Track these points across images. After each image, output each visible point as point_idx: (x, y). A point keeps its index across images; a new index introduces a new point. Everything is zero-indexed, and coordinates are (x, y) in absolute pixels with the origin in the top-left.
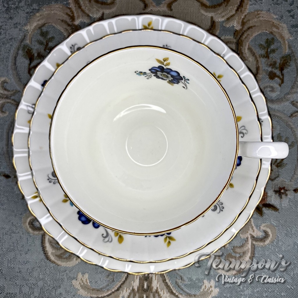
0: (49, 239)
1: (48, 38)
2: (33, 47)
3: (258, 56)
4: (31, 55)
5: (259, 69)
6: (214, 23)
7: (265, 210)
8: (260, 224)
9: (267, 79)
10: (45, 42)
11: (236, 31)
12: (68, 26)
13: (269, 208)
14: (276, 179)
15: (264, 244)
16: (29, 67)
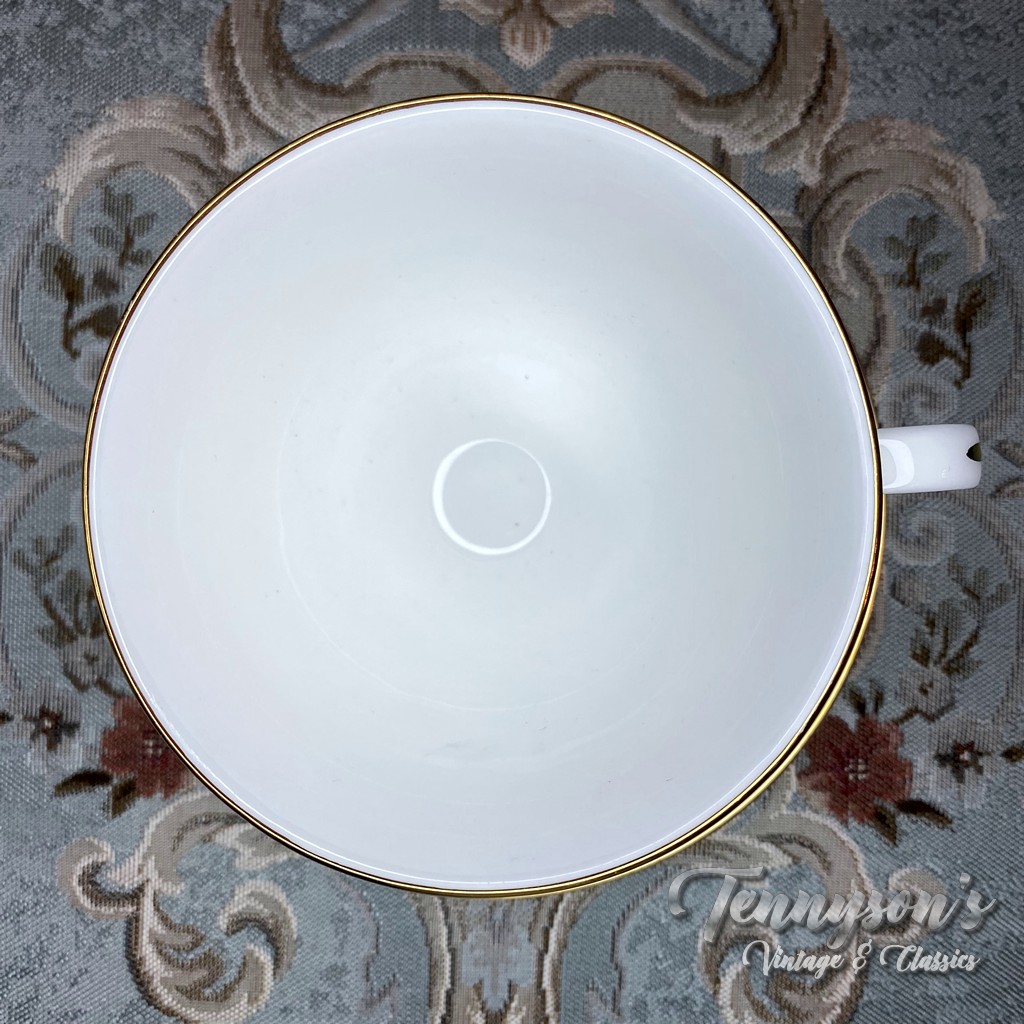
0: (150, 930)
1: (132, 219)
2: (79, 253)
3: (880, 281)
4: (74, 280)
5: (884, 328)
6: (723, 161)
7: (903, 821)
8: (887, 872)
9: (913, 361)
10: (119, 232)
11: (804, 189)
12: (203, 175)
13: (921, 816)
14: (942, 714)
15: (901, 939)
16: (66, 324)
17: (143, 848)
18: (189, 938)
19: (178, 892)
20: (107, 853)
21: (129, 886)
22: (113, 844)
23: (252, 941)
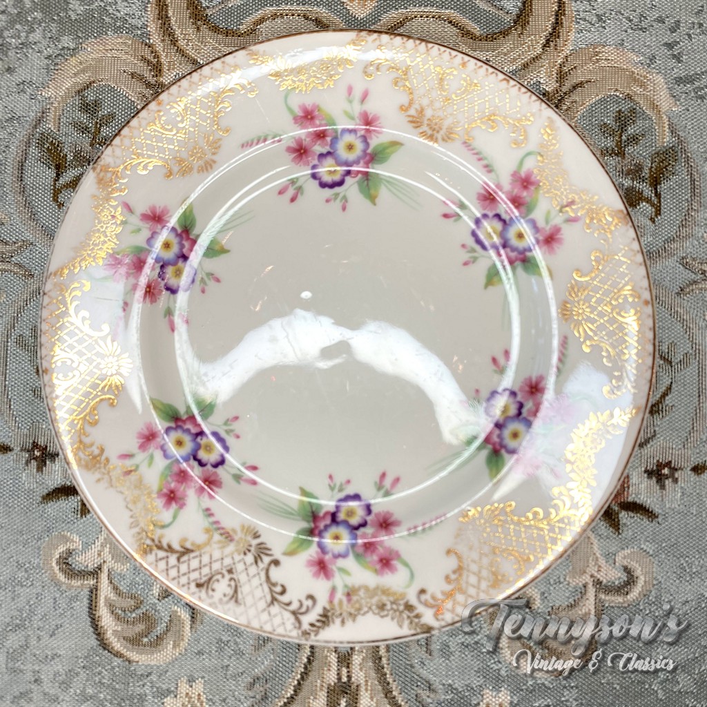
0: (106, 597)
1: (100, 116)
2: (64, 139)
4: (60, 156)
7: (624, 517)
8: (614, 552)
10: (91, 124)
11: (545, 93)
12: (147, 87)
13: (636, 513)
14: (649, 442)
15: (625, 599)
16: (54, 185)
17: (101, 539)
18: (132, 603)
19: (125, 570)
20: (76, 542)
21: (90, 568)
22: (80, 536)
23: (176, 604)
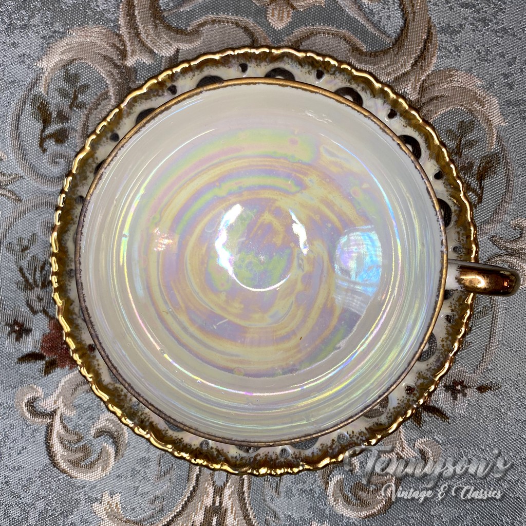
0: (58, 432)
1: (78, 86)
7: (425, 416)
8: (415, 439)
10: (71, 91)
13: (434, 414)
16: (41, 135)
17: (58, 391)
18: (76, 437)
19: (72, 415)
20: (40, 392)
21: (49, 410)
22: (43, 389)
23: (106, 442)
